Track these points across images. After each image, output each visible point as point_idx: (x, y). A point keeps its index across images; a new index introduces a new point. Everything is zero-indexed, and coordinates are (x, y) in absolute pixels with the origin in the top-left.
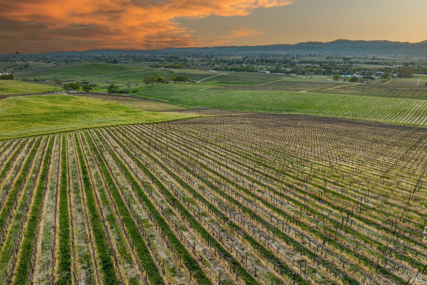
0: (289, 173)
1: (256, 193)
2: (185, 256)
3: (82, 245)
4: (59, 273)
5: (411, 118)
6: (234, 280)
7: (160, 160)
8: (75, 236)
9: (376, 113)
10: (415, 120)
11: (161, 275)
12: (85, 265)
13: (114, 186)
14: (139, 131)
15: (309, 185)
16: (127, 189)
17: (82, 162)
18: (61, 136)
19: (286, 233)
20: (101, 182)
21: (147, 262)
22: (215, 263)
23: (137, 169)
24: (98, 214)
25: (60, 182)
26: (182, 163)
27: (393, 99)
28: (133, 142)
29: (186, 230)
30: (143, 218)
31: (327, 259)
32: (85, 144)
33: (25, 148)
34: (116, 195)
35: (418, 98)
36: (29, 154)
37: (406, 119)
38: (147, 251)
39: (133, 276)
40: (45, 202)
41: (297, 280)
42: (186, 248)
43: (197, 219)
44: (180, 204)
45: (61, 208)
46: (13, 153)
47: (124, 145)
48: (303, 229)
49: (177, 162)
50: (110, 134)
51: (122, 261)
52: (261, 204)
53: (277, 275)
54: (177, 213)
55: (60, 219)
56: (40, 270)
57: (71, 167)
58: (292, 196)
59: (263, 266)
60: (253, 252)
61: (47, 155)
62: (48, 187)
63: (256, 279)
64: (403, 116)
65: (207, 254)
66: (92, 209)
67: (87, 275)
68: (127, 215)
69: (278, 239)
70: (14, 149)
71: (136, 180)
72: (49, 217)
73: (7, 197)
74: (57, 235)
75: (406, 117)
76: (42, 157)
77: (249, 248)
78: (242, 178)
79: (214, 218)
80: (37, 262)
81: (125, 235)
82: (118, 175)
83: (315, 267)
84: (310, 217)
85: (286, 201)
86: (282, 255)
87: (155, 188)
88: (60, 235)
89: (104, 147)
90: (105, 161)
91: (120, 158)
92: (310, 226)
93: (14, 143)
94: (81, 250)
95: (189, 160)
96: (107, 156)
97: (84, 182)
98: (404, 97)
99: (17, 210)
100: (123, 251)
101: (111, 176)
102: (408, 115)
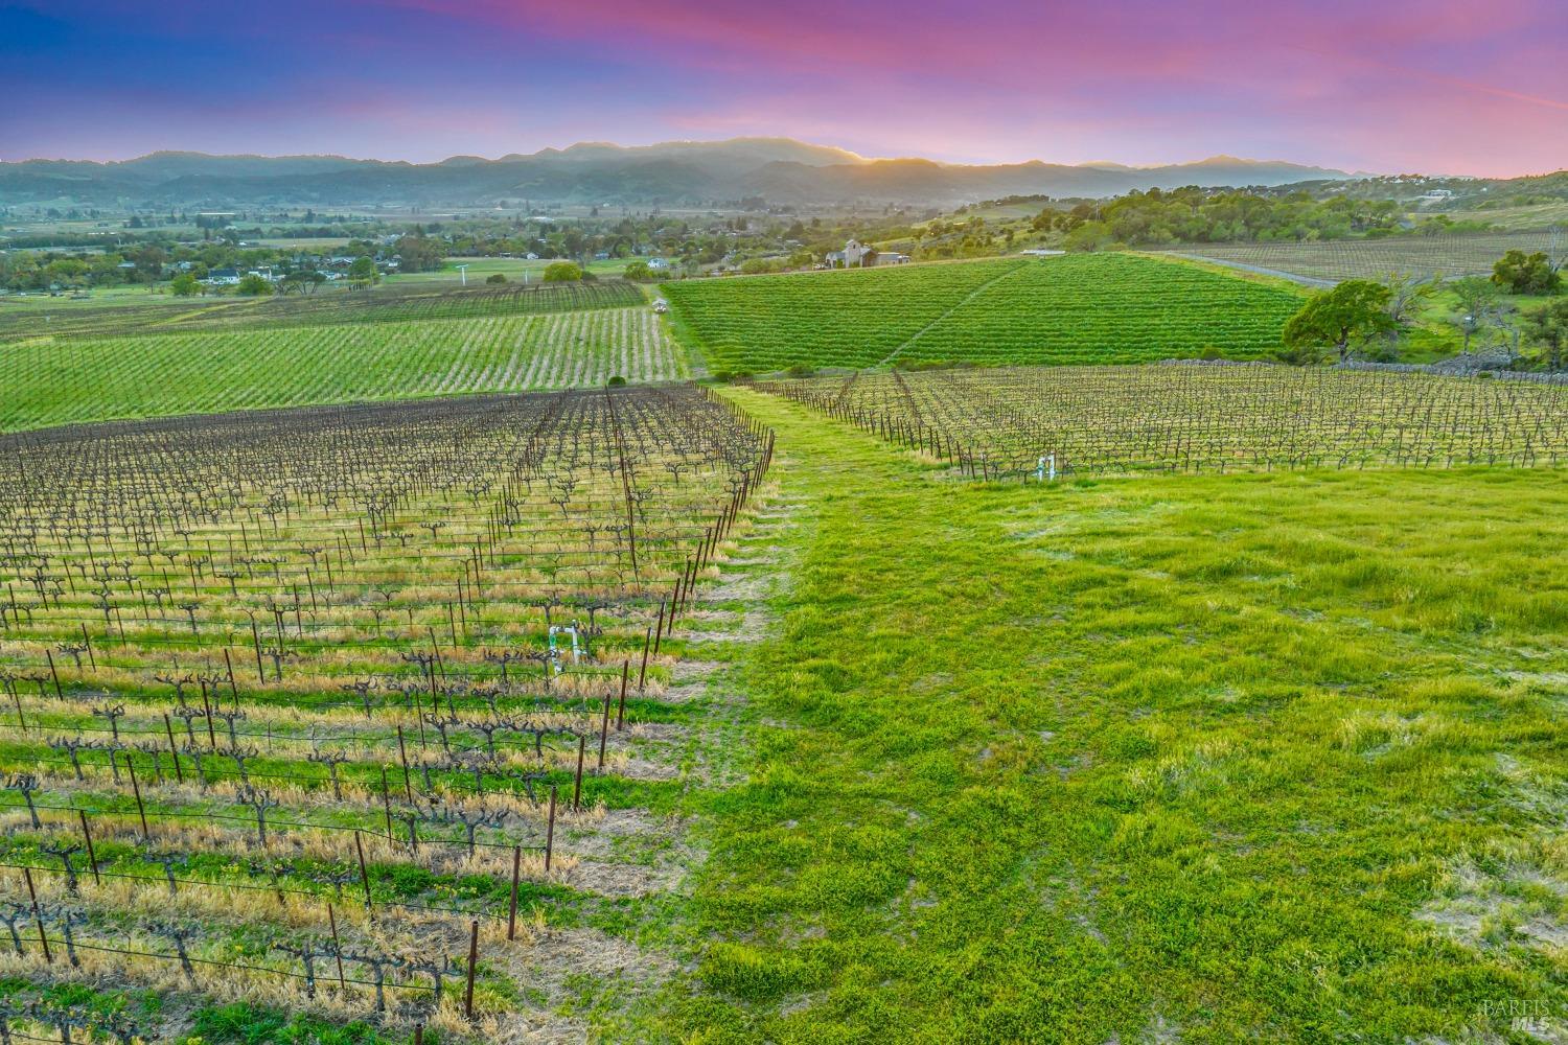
5: (467, 376)
9: (349, 377)
10: (480, 380)
27: (396, 325)
35: (471, 315)
37: (452, 383)
64: (439, 375)
75: (451, 374)
98: (430, 316)
102: (455, 368)
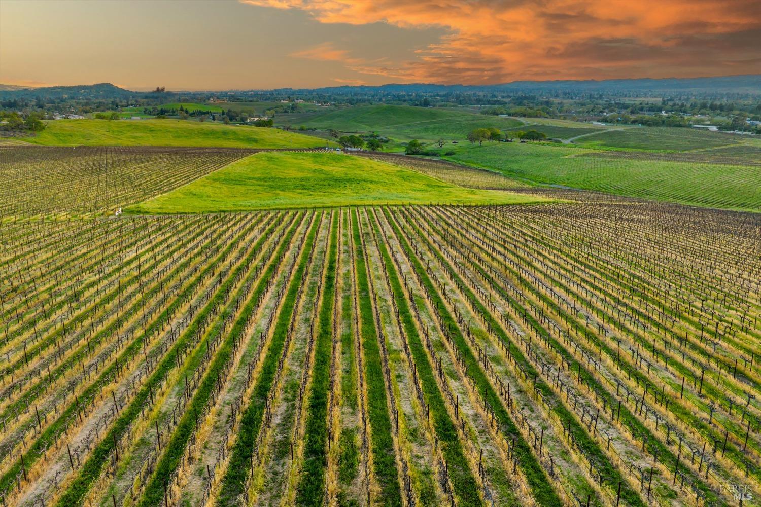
0: (690, 317)
1: (608, 340)
2: (441, 416)
3: (294, 368)
4: (251, 398)
6: (510, 471)
7: (452, 264)
8: (288, 354)
11: (392, 435)
12: (289, 396)
13: (368, 293)
14: (434, 216)
15: (724, 344)
16: (386, 301)
17: (333, 254)
18: (316, 213)
19: (639, 418)
20: (350, 285)
21: (378, 411)
22: (487, 438)
23: (411, 274)
24: (330, 330)
25: (292, 278)
26: (489, 273)
28: (418, 233)
29: (457, 378)
30: (395, 348)
31: (709, 481)
32: (345, 228)
33: (261, 226)
34: (366, 307)
36: (263, 234)
38: (383, 397)
39: (351, 426)
40: (264, 301)
41: (631, 501)
42: (446, 404)
43: (481, 365)
44: (461, 336)
45: (282, 313)
46: (243, 231)
47: (404, 235)
48: (677, 418)
49: (480, 271)
50: (388, 218)
51: (341, 402)
52: (609, 361)
53: (591, 481)
54: (451, 351)
55: (277, 327)
56: (230, 390)
57: (316, 258)
58: (679, 358)
59: (572, 463)
60: (561, 436)
61: (287, 238)
62: (275, 282)
63: (550, 479)
65: (479, 422)
66: (325, 322)
67: (287, 411)
68: (372, 340)
69: (619, 426)
70: (246, 224)
71: (404, 290)
72: (263, 323)
73: (219, 287)
74: (265, 349)
76: (279, 239)
77: (557, 427)
78: (591, 311)
79: (511, 368)
80: (228, 378)
81: (358, 367)
82: (379, 278)
83: (677, 489)
84: (703, 400)
85: (662, 363)
86: (616, 452)
87: (429, 306)
88: (269, 349)
89: (372, 235)
90: (366, 255)
91: (390, 254)
92: (697, 415)
93: (249, 217)
94: (290, 375)
95: (503, 270)
96: (372, 250)
97: (326, 283)
99: (226, 306)
100: (348, 389)
101: (368, 279)
